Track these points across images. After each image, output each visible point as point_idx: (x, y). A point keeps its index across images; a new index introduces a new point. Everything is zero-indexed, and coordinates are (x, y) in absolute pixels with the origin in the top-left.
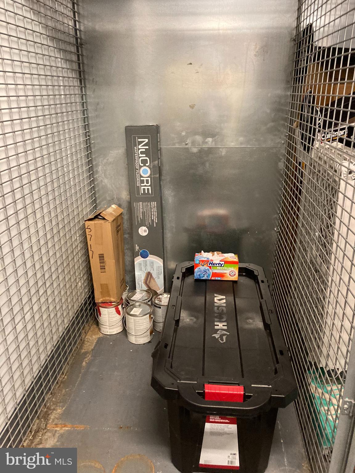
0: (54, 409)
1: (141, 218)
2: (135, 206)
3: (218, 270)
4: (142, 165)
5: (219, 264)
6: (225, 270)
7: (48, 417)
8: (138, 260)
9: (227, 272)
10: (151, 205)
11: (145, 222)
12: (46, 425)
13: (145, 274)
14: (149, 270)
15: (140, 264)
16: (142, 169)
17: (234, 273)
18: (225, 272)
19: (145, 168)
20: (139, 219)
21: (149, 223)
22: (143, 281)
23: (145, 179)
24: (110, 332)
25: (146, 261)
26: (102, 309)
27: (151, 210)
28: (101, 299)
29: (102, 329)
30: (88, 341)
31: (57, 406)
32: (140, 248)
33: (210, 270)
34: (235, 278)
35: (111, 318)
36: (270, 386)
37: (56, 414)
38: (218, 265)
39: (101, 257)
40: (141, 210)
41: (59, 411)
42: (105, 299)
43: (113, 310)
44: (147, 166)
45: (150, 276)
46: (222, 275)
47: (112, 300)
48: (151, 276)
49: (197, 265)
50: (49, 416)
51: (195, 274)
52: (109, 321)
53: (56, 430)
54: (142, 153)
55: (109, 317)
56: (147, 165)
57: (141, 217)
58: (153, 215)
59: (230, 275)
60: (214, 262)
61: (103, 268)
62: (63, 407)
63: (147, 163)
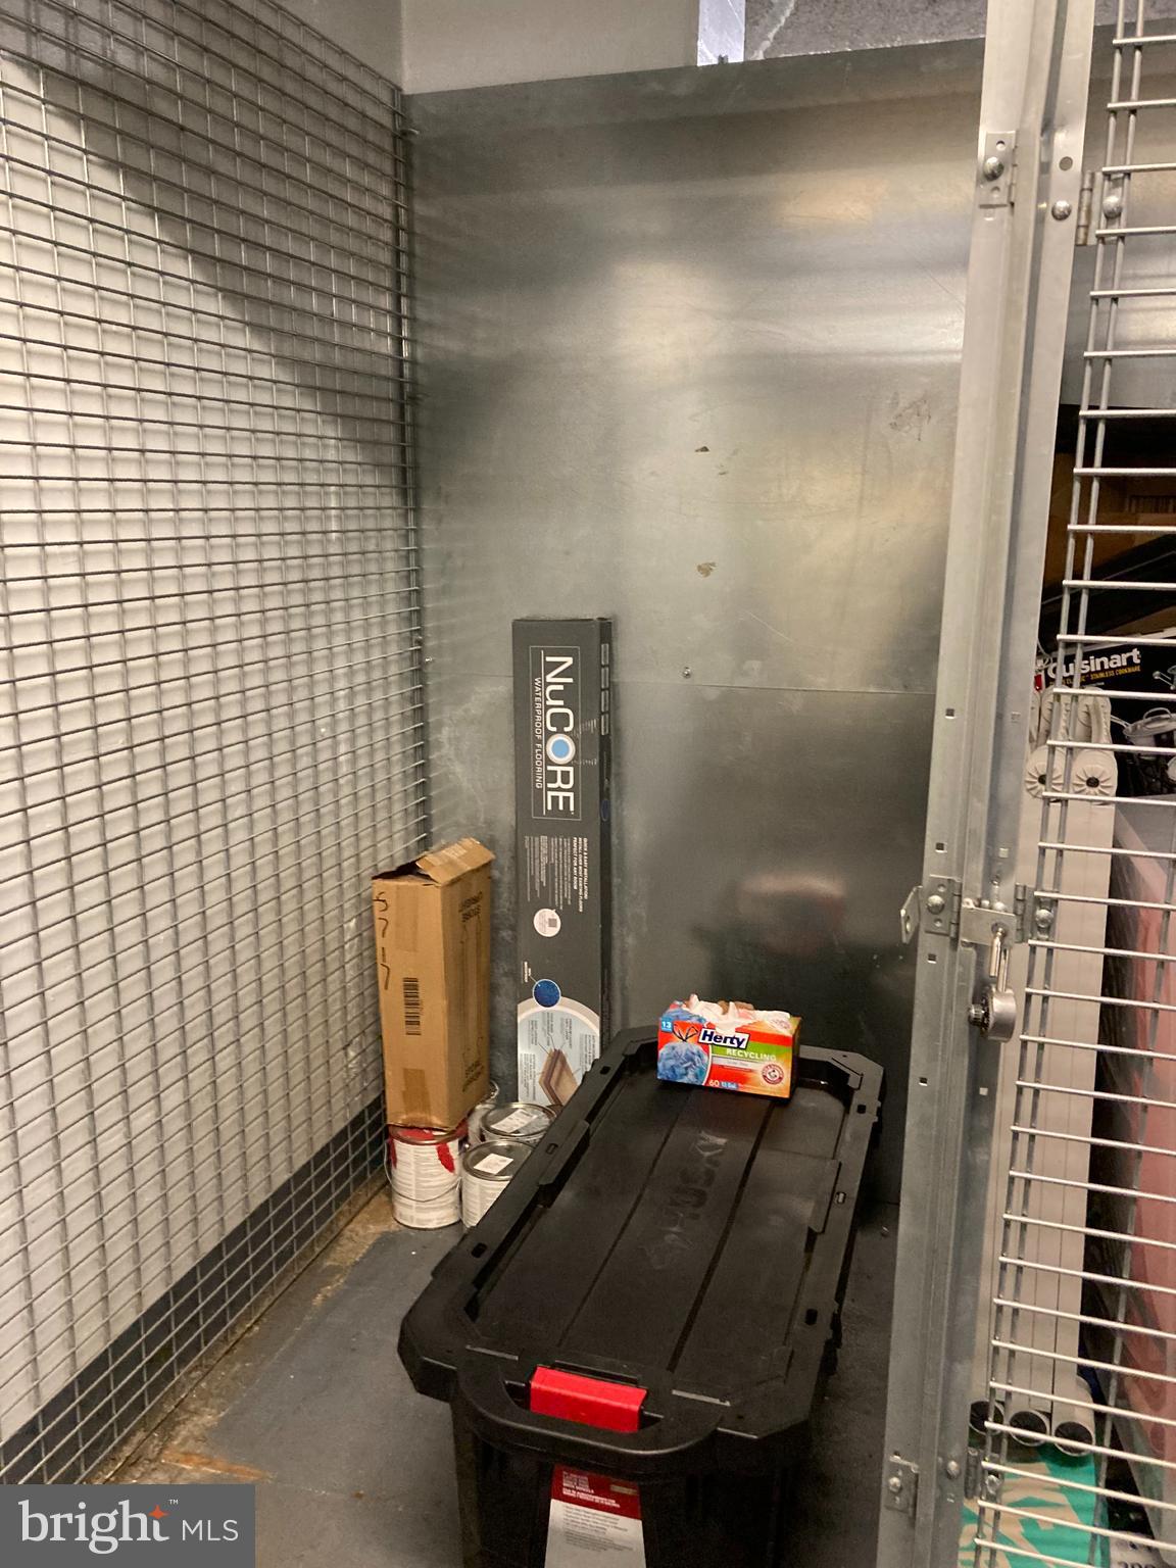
0: (196, 1412)
1: (541, 883)
2: (527, 846)
3: (728, 1059)
4: (554, 729)
5: (732, 1039)
6: (748, 1059)
7: (173, 1429)
8: (529, 1011)
9: (758, 1067)
10: (572, 847)
11: (553, 894)
12: (161, 1452)
13: (546, 1057)
14: (558, 1043)
15: (533, 1024)
16: (553, 740)
17: (777, 1073)
18: (750, 1066)
19: (560, 737)
20: (537, 888)
21: (565, 900)
22: (538, 1078)
23: (559, 769)
24: (419, 1221)
25: (550, 1016)
26: (400, 1146)
27: (572, 860)
28: (404, 1117)
29: (400, 1209)
30: (351, 1239)
31: (206, 1405)
32: (536, 975)
33: (706, 1058)
34: (782, 1090)
35: (426, 1175)
36: (728, 1404)
37: (196, 1425)
38: (728, 1043)
39: (411, 986)
40: (544, 860)
41: (208, 1418)
42: (411, 1115)
43: (429, 1152)
44: (567, 733)
45: (559, 1064)
46: (739, 1076)
47: (436, 1121)
48: (564, 1062)
49: (668, 1036)
50: (177, 1428)
51: (660, 1065)
52: (417, 1185)
53: (184, 1469)
54: (555, 695)
55: (418, 1173)
56: (566, 729)
57: (544, 879)
58: (578, 876)
59: (765, 1077)
60: (719, 1031)
61: (412, 1021)
62: (221, 1408)
63: (568, 725)
